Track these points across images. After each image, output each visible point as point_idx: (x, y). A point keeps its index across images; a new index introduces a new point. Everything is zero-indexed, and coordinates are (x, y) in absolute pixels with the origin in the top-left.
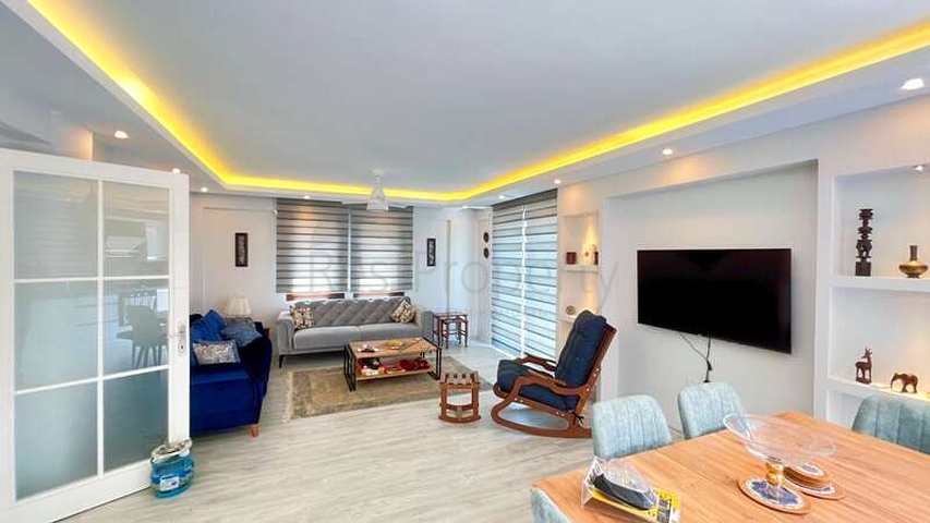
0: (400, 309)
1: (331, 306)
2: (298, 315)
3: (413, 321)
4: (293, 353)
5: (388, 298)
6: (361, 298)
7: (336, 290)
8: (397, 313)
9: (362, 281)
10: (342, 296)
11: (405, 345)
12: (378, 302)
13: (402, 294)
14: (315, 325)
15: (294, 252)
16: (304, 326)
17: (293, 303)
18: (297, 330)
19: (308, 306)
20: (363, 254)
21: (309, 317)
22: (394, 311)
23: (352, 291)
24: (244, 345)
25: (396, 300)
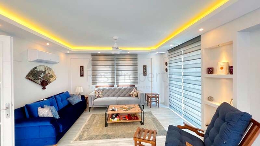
0: (133, 91)
1: (109, 90)
2: (97, 93)
3: (137, 96)
4: (93, 107)
5: (129, 87)
6: (120, 87)
7: (111, 84)
8: (131, 93)
9: (120, 81)
10: (113, 86)
11: (129, 108)
12: (125, 89)
13: (134, 86)
14: (103, 96)
15: (97, 72)
16: (99, 97)
17: (96, 89)
18: (96, 98)
19: (101, 90)
20: (120, 72)
21: (101, 94)
22: (130, 92)
23: (116, 84)
24: (74, 104)
25: (132, 88)
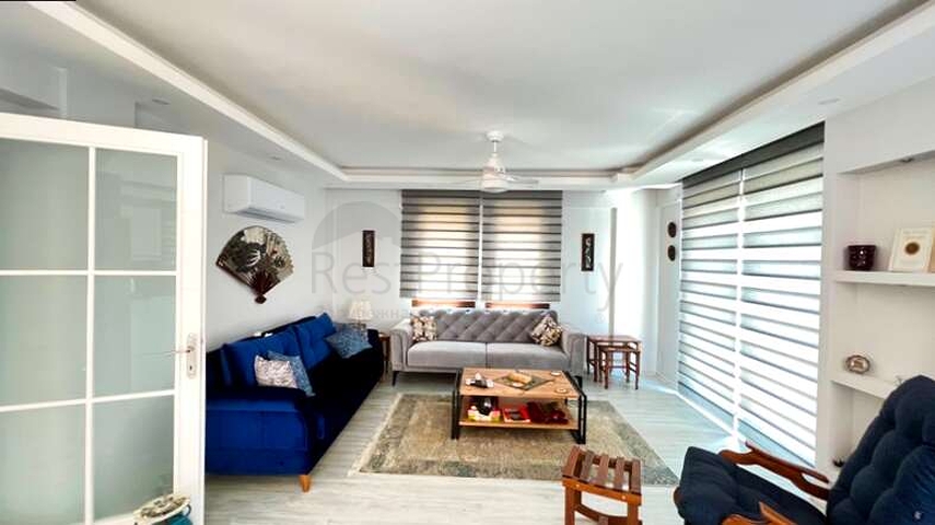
0: (542, 326)
1: (457, 316)
2: (418, 325)
3: (557, 344)
4: (407, 370)
5: (527, 311)
6: (494, 309)
7: (465, 297)
8: (537, 331)
10: (472, 305)
11: (534, 383)
12: (514, 316)
13: (546, 306)
14: (437, 337)
16: (423, 337)
17: (416, 311)
18: (415, 342)
19: (432, 315)
20: (498, 254)
21: (430, 328)
22: (533, 329)
23: (483, 299)
24: (348, 356)
25: (538, 314)
